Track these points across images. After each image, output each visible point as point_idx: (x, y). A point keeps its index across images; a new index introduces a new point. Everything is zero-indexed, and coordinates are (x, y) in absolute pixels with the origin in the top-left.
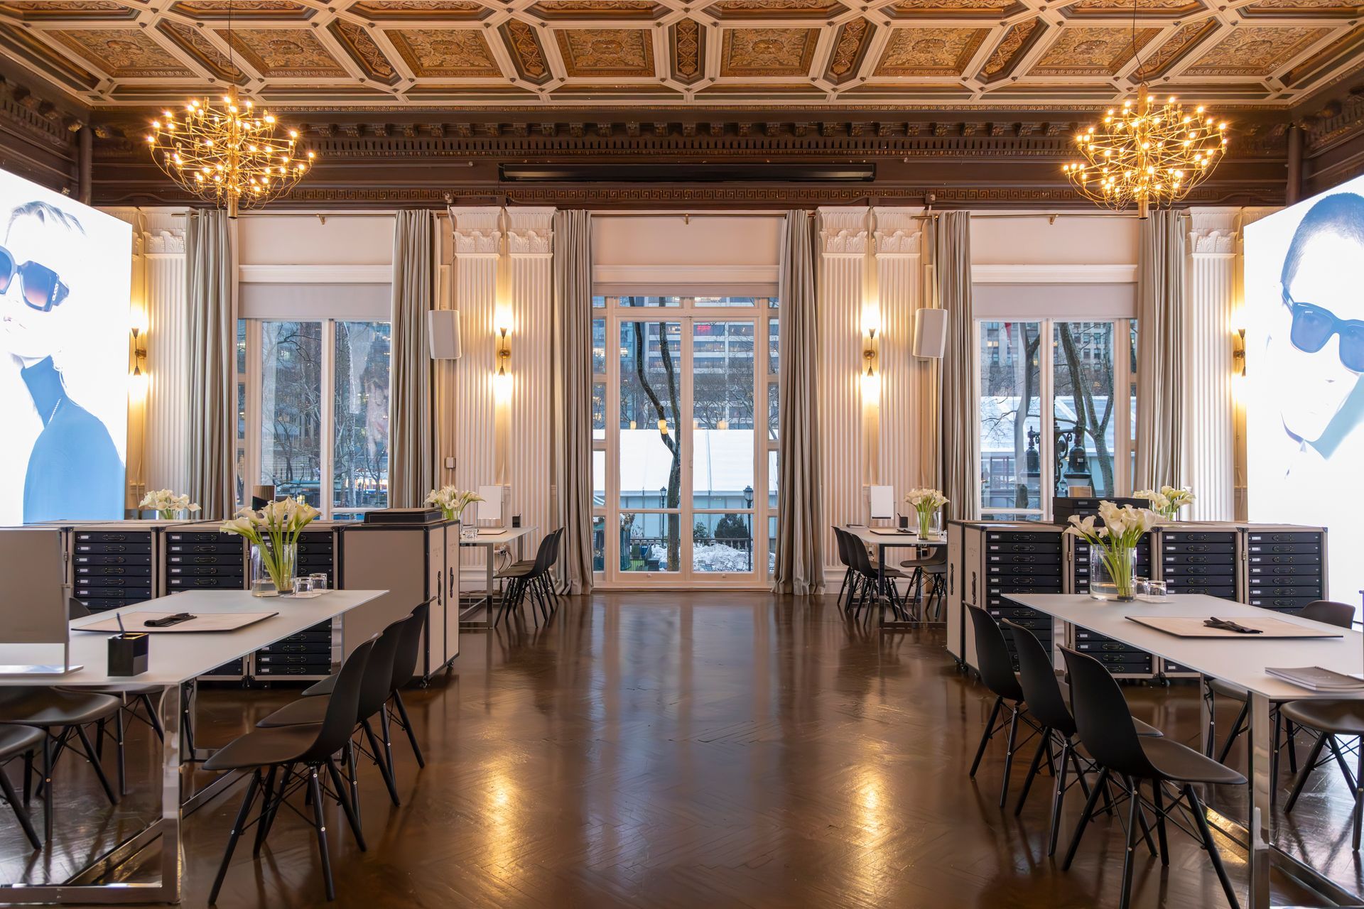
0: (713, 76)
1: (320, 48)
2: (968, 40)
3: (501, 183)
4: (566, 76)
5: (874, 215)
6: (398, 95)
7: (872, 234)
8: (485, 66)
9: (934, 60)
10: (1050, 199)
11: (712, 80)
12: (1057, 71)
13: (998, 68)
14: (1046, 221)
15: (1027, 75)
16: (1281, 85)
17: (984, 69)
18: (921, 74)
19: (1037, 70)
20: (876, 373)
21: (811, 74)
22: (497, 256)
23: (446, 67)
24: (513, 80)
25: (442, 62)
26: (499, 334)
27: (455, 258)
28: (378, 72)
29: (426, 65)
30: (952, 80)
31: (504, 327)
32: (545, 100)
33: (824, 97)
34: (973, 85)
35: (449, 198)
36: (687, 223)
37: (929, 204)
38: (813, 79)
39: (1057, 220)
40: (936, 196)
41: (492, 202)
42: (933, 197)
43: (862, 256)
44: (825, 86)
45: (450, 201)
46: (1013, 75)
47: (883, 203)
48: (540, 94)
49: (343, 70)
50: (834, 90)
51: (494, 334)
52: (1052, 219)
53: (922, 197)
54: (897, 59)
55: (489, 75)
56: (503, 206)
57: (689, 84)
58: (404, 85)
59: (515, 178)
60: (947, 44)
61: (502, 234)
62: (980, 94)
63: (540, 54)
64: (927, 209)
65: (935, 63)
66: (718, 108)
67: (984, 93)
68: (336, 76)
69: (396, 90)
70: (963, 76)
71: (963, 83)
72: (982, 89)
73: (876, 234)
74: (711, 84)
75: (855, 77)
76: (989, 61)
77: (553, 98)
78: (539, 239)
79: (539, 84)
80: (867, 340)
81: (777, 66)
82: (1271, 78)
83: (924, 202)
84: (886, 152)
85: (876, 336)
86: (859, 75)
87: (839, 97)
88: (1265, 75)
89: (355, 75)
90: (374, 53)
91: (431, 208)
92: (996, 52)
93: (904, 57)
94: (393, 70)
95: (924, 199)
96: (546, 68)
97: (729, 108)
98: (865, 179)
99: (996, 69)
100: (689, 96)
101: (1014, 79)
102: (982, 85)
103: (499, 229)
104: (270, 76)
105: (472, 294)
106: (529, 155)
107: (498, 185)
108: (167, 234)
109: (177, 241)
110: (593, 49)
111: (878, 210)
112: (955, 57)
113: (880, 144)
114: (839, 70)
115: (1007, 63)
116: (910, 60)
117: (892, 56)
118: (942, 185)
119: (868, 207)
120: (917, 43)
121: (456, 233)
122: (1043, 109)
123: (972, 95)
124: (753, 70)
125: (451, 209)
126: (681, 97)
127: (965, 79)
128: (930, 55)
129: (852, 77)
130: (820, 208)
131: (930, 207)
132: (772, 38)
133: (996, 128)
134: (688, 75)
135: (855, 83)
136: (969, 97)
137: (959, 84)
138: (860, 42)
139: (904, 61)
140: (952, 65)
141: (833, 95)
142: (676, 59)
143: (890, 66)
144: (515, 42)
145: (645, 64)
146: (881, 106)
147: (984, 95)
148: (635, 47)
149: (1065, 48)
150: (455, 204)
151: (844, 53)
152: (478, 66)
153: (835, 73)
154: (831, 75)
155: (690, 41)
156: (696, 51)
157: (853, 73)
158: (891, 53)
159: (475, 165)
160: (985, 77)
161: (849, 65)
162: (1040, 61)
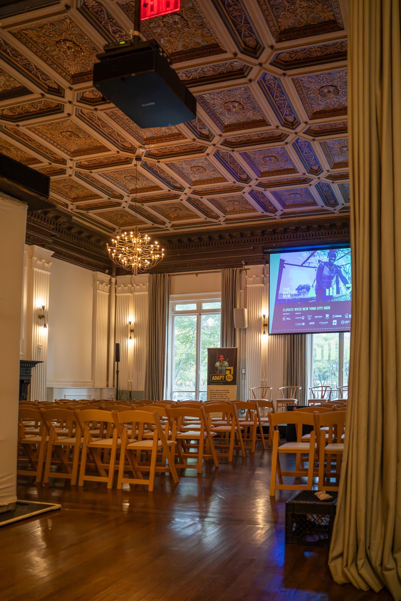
4: (283, 209)
6: (221, 223)
22: (262, 285)
24: (262, 213)
25: (234, 208)
26: (262, 317)
27: (246, 287)
28: (211, 215)
31: (264, 314)
35: (244, 262)
41: (260, 263)
45: (244, 264)
48: (276, 217)
51: (260, 317)
56: (265, 264)
58: (222, 219)
61: (265, 276)
63: (270, 201)
69: (219, 221)
79: (274, 213)
90: (208, 208)
91: (237, 267)
96: (275, 207)
100: (336, 211)
103: (264, 274)
104: (173, 221)
105: (253, 301)
106: (275, 242)
107: (263, 255)
108: (141, 284)
109: (145, 287)
110: (290, 197)
121: (247, 277)
125: (244, 267)
126: (333, 213)
134: (333, 204)
142: (325, 198)
144: (258, 198)
145: (313, 201)
148: (306, 195)
150: (246, 264)
152: (248, 208)
155: (327, 190)
156: (332, 194)
159: (254, 248)
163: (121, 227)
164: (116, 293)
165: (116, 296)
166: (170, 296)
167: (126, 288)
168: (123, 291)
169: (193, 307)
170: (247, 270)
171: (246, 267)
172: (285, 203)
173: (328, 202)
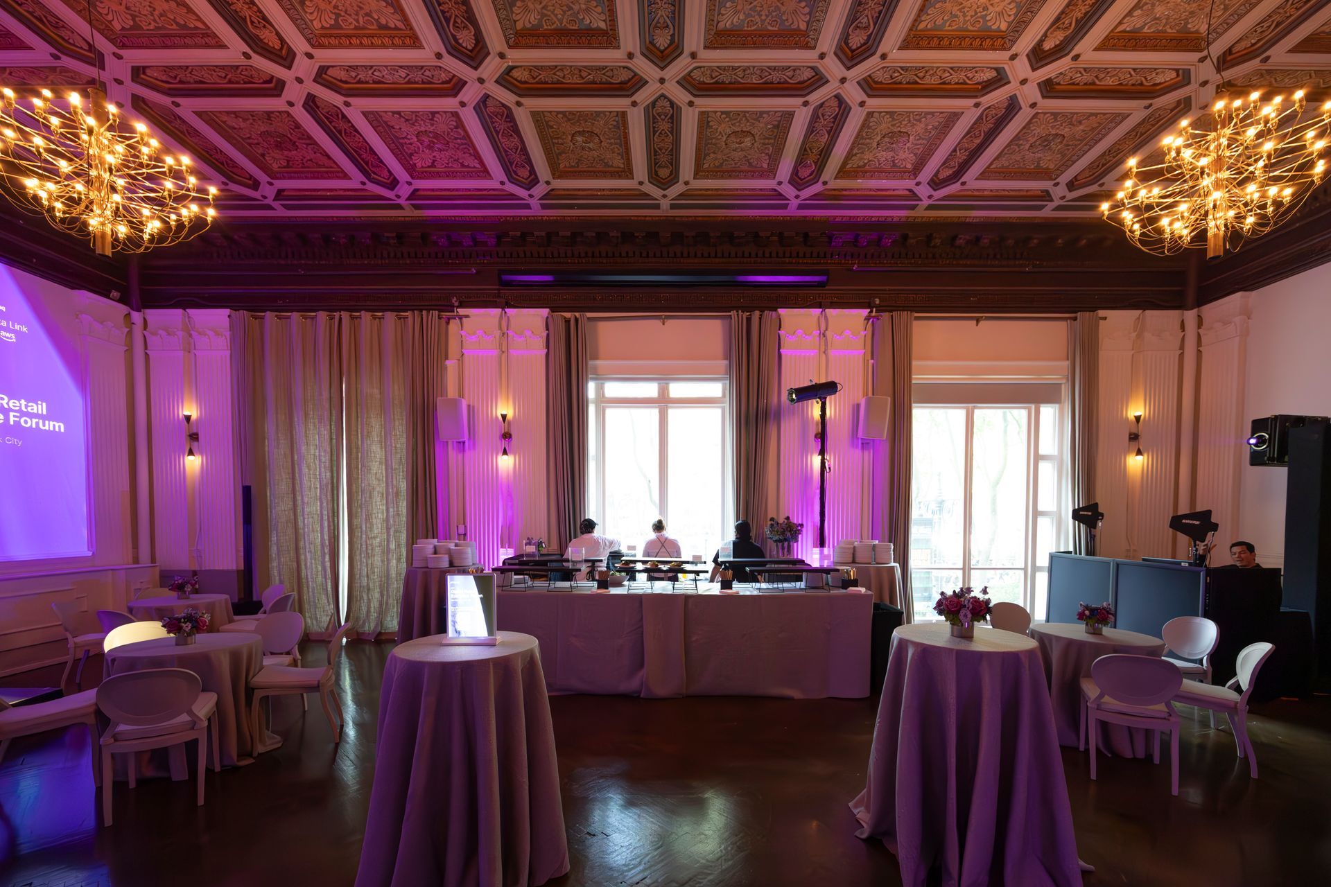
0: (687, 179)
1: (310, 142)
2: (933, 133)
3: (500, 287)
4: (551, 179)
5: (826, 316)
6: (401, 201)
7: (824, 334)
8: (474, 167)
9: (893, 161)
10: (978, 304)
11: (686, 183)
12: (1005, 174)
13: (951, 172)
14: (973, 323)
15: (976, 179)
17: (937, 173)
18: (878, 178)
19: (985, 175)
21: (778, 177)
22: (497, 353)
23: (440, 168)
24: (502, 183)
25: (434, 161)
26: (500, 419)
27: (463, 354)
28: (376, 174)
29: (419, 165)
30: (901, 185)
31: (504, 413)
32: (536, 211)
33: (785, 207)
34: (924, 191)
35: (455, 301)
36: (664, 324)
37: (873, 307)
38: (780, 183)
39: (982, 323)
40: (880, 301)
41: (493, 304)
42: (877, 301)
43: (816, 352)
44: (788, 190)
45: (456, 304)
46: (962, 180)
47: (834, 305)
48: (530, 201)
49: (342, 172)
50: (797, 197)
51: (497, 419)
52: (978, 320)
53: (868, 301)
54: (860, 159)
55: (479, 178)
56: (503, 309)
57: (664, 190)
58: (403, 190)
59: (514, 281)
60: (911, 138)
61: (503, 334)
62: (926, 202)
63: (524, 150)
64: (871, 312)
65: (894, 165)
66: (691, 220)
67: (931, 202)
68: (339, 178)
69: (398, 197)
70: (918, 180)
71: (915, 189)
72: (930, 197)
74: (685, 189)
75: (817, 183)
76: (944, 163)
77: (544, 207)
78: (535, 338)
79: (528, 190)
81: (746, 167)
83: (869, 305)
84: (837, 261)
86: (821, 180)
87: (801, 207)
89: (355, 177)
90: (366, 150)
91: (439, 310)
92: (955, 150)
93: (868, 156)
94: (389, 172)
95: (869, 303)
96: (532, 171)
97: (702, 219)
98: (821, 285)
99: (949, 172)
100: (665, 201)
101: (963, 183)
102: (931, 192)
103: (500, 329)
104: (278, 179)
105: (478, 385)
106: (526, 263)
107: (498, 290)
108: (212, 333)
110: (574, 144)
111: (830, 312)
112: (914, 157)
113: (832, 254)
114: (804, 173)
115: (960, 165)
116: (871, 161)
117: (856, 155)
118: (885, 290)
119: (821, 310)
120: (884, 137)
121: (462, 332)
122: (978, 220)
123: (918, 205)
124: (724, 172)
125: (457, 312)
126: (657, 207)
127: (918, 184)
128: (891, 154)
129: (816, 180)
130: (779, 310)
131: (874, 309)
132: (745, 129)
133: (936, 238)
134: (664, 179)
135: (816, 188)
136: (913, 207)
137: (910, 190)
138: (829, 135)
139: (866, 161)
140: (909, 166)
141: (794, 203)
142: (653, 159)
143: (852, 167)
144: (497, 133)
145: (624, 163)
146: (835, 217)
147: (930, 205)
148: (612, 141)
149: (1022, 145)
150: (461, 306)
151: (811, 150)
152: (468, 166)
153: (800, 178)
154: (797, 181)
155: (666, 133)
156: (671, 147)
157: (816, 176)
158: (855, 151)
159: (478, 272)
160: (936, 183)
161: (814, 166)
162: (991, 164)
165: (147, 355)
167: (173, 339)
170: (464, 319)
171: (462, 311)
172: (560, 162)
173: (656, 172)
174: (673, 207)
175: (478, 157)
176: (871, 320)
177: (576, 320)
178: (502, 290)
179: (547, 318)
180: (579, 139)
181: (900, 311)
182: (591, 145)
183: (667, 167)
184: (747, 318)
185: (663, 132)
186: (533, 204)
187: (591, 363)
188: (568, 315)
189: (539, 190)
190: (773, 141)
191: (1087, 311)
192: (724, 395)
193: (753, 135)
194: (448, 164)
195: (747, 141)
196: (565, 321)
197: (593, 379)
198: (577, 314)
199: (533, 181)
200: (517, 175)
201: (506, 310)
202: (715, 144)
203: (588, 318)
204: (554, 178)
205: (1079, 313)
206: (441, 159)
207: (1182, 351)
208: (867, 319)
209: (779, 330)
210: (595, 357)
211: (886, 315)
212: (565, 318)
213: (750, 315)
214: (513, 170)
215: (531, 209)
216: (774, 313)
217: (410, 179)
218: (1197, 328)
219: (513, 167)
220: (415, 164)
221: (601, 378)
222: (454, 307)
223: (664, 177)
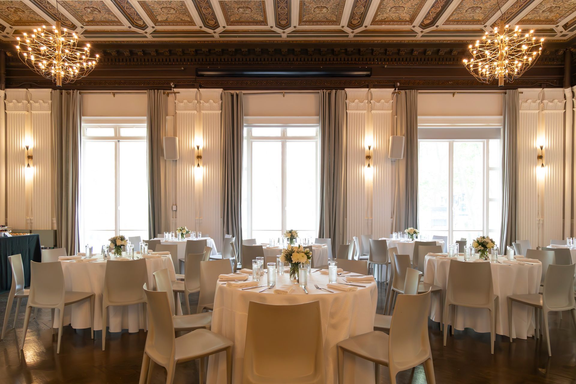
0: (295, 25)
1: (109, 11)
2: (416, 6)
3: (197, 77)
4: (226, 25)
5: (371, 92)
6: (147, 35)
7: (370, 102)
8: (187, 20)
9: (399, 17)
10: (453, 85)
11: (295, 27)
12: (458, 22)
13: (430, 21)
14: (451, 95)
15: (443, 25)
16: (563, 29)
17: (423, 22)
18: (393, 24)
19: (447, 22)
20: (371, 166)
21: (341, 25)
22: (195, 112)
23: (169, 20)
24: (201, 27)
25: (167, 18)
26: (196, 148)
27: (176, 113)
28: (137, 23)
30: (407, 27)
31: (198, 145)
32: (217, 37)
33: (347, 36)
34: (418, 29)
35: (173, 85)
36: (284, 97)
37: (396, 87)
38: (343, 27)
39: (456, 95)
40: (400, 84)
41: (193, 86)
42: (398, 84)
43: (365, 112)
44: (348, 30)
45: (173, 86)
46: (436, 25)
47: (375, 87)
48: (214, 34)
49: (120, 22)
50: (353, 32)
51: (194, 148)
52: (454, 94)
53: (393, 84)
54: (382, 17)
55: (189, 25)
56: (198, 89)
57: (284, 30)
58: (150, 30)
59: (204, 75)
60: (405, 9)
61: (198, 102)
62: (421, 34)
63: (213, 14)
64: (395, 90)
65: (400, 19)
66: (298, 42)
67: (423, 34)
68: (117, 25)
69: (146, 33)
70: (413, 25)
71: (413, 29)
72: (422, 32)
73: (372, 101)
74: (294, 29)
75: (362, 26)
76: (425, 18)
77: (220, 37)
78: (215, 104)
79: (214, 30)
80: (367, 151)
81: (325, 20)
82: (558, 26)
83: (394, 87)
84: (376, 63)
85: (371, 149)
86: (364, 25)
87: (355, 36)
88: (556, 24)
89: (126, 25)
90: (135, 14)
91: (164, 90)
92: (429, 13)
93: (385, 15)
94: (144, 23)
95: (394, 85)
96: (217, 22)
97: (303, 42)
98: (367, 75)
99: (428, 22)
100: (284, 35)
101: (437, 26)
102: (422, 30)
103: (196, 99)
104: (86, 25)
105: (184, 129)
106: (210, 64)
107: (196, 78)
108: (41, 101)
109: (46, 105)
110: (238, 12)
111: (373, 90)
112: (409, 16)
113: (374, 59)
114: (355, 22)
115: (433, 19)
116: (388, 17)
117: (380, 15)
118: (403, 78)
119: (368, 89)
120: (392, 8)
121: (176, 101)
122: (450, 42)
123: (417, 35)
124: (314, 22)
125: (173, 90)
126: (281, 36)
127: (414, 27)
128: (397, 14)
129: (360, 26)
130: (346, 89)
131: (397, 89)
132: (323, 6)
133: (428, 51)
134: (283, 25)
135: (362, 29)
136: (415, 36)
137: (411, 29)
138: (364, 8)
139: (385, 17)
140: (408, 19)
141: (351, 35)
142: (278, 16)
143: (379, 20)
144: (201, 8)
145: (263, 19)
146: (374, 41)
147: (423, 35)
148: (258, 10)
149: (461, 11)
150: (175, 87)
151: (357, 13)
152: (184, 20)
153: (353, 24)
154: (351, 25)
155: (284, 7)
156: (287, 12)
157: (361, 24)
158: (379, 13)
159: (185, 69)
160: (423, 26)
161: (359, 20)
162: (449, 17)
163: (14, 25)
164: (5, 109)
165: (6, 113)
166: (83, 118)
167: (20, 104)
168: (16, 109)
169: (110, 132)
170: (177, 94)
171: (176, 90)
172: (230, 18)
173: (279, 23)
174: (288, 36)
175: (189, 16)
176: (396, 94)
177: (237, 95)
178: (197, 78)
179: (222, 94)
180: (241, 10)
181: (410, 89)
182: (247, 12)
183: (285, 20)
184: (329, 94)
185: (283, 7)
186: (216, 35)
187: (244, 117)
188: (232, 92)
189: (220, 30)
190: (337, 10)
191: (511, 89)
192: (317, 135)
193: (327, 8)
194: (174, 19)
195: (324, 10)
196: (231, 95)
197: (246, 126)
198: (238, 92)
199: (217, 25)
200: (209, 24)
201: (200, 89)
202: (309, 11)
203: (244, 94)
204: (227, 25)
205: (507, 90)
206: (171, 17)
207: (565, 110)
208: (393, 93)
209: (346, 100)
210: (247, 115)
211: (403, 92)
212: (231, 94)
213: (330, 92)
214: (207, 22)
215: (214, 37)
216: (343, 91)
217: (154, 26)
218: (572, 98)
219: (207, 20)
220: (158, 20)
221: (250, 126)
222: (172, 87)
223: (283, 24)
